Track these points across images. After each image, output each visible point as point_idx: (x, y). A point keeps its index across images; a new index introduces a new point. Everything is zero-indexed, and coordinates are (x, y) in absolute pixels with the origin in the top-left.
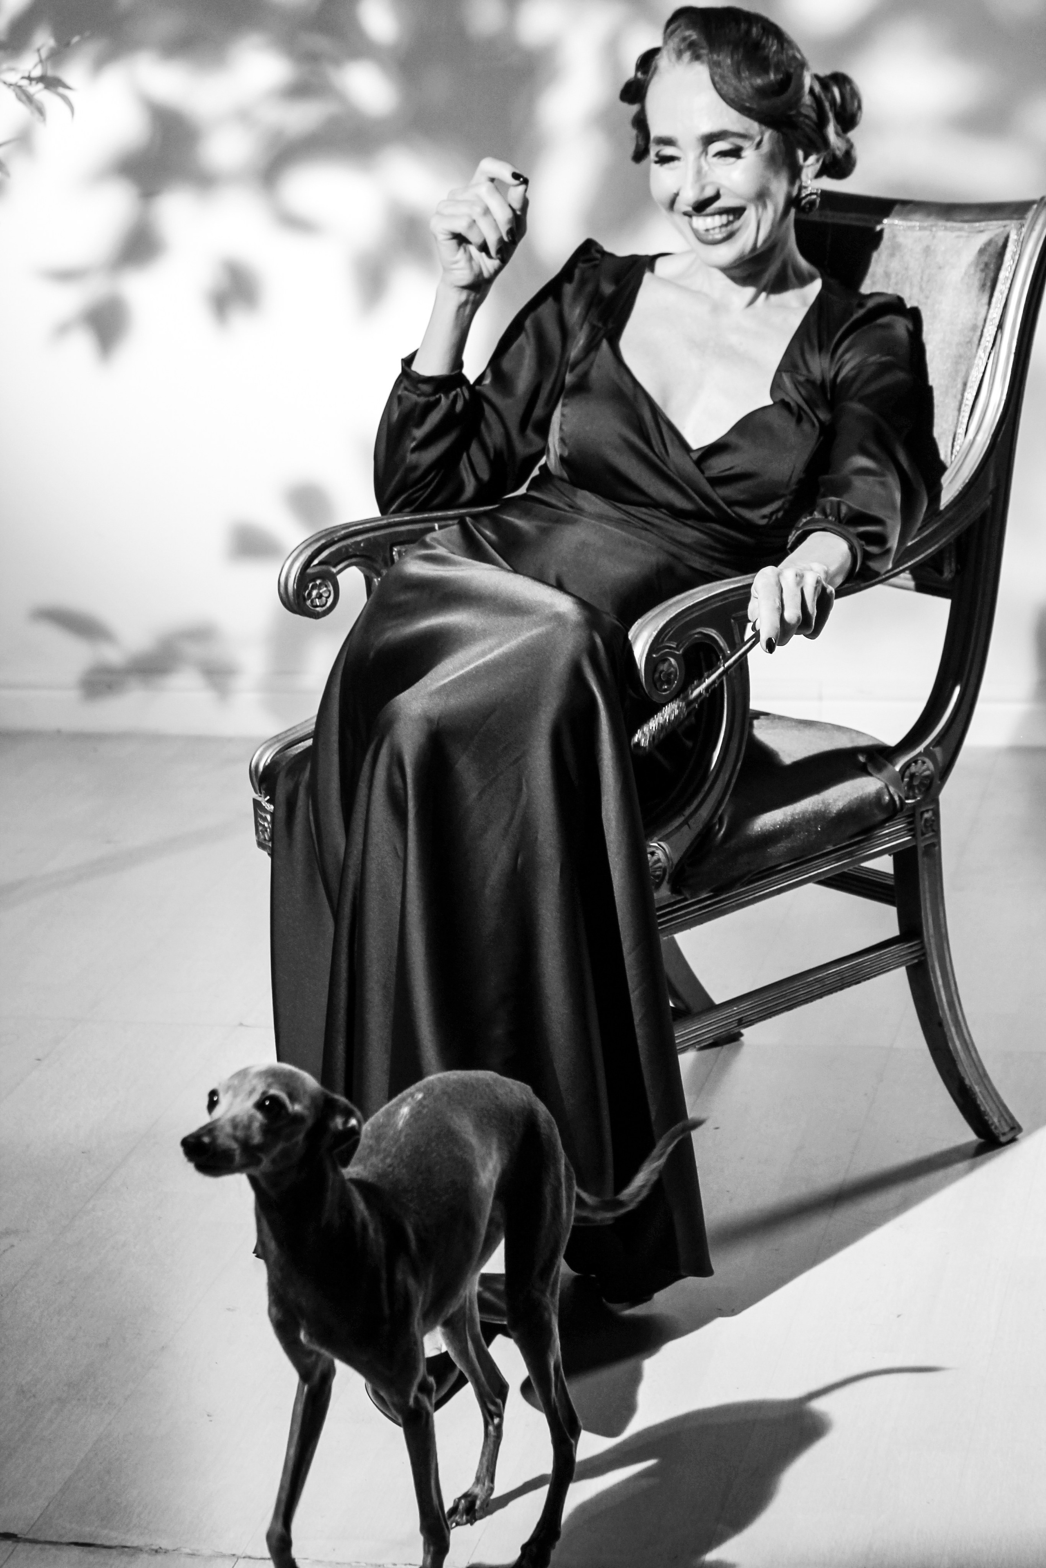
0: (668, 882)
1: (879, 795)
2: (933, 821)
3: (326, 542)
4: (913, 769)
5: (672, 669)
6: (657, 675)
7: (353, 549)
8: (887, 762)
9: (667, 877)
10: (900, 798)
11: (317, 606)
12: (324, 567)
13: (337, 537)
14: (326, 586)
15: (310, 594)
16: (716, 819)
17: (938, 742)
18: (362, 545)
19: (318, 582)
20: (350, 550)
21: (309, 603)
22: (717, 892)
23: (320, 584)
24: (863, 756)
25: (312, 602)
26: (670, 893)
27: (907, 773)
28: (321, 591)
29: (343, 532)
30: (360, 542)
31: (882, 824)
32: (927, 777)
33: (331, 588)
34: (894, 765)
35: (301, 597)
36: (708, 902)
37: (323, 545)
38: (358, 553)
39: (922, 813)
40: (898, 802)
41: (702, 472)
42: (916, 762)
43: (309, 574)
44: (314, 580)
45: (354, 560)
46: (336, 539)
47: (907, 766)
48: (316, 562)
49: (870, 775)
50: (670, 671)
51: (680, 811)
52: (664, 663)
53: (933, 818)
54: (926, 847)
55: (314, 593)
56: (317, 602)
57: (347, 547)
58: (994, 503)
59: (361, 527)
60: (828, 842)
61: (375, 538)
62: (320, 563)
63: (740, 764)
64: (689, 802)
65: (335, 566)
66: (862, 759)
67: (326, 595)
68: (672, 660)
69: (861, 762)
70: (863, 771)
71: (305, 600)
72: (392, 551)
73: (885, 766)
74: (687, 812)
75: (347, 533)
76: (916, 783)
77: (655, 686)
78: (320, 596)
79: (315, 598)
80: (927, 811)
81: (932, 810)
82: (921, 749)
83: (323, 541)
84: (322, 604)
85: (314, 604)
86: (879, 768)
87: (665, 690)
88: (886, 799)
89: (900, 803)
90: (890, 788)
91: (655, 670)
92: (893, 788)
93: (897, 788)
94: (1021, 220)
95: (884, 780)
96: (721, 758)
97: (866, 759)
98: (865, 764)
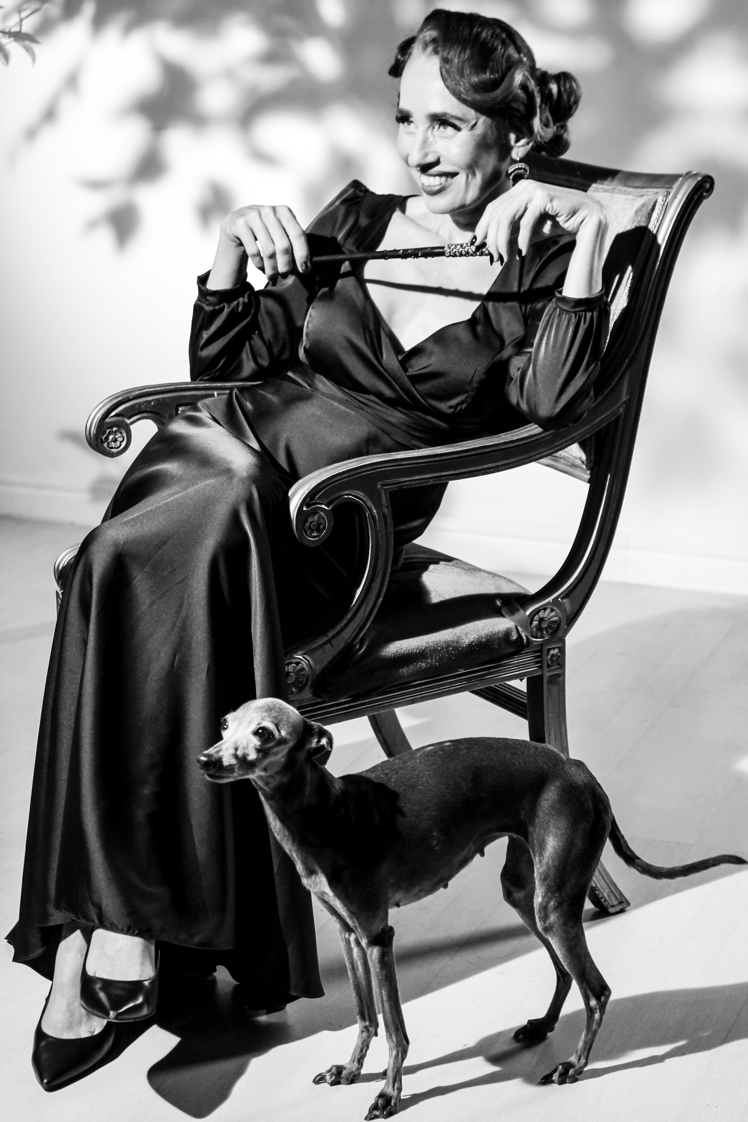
0: (310, 688)
1: (507, 633)
2: (559, 657)
3: (122, 399)
4: (541, 614)
5: (322, 521)
6: (308, 524)
7: (145, 407)
8: (519, 607)
9: (309, 684)
10: (527, 636)
11: (112, 448)
12: (120, 418)
13: (132, 396)
14: (121, 433)
15: (107, 438)
16: (358, 640)
17: (567, 595)
18: (152, 404)
19: (114, 429)
20: (143, 407)
21: (105, 445)
22: (355, 698)
23: (116, 431)
24: (499, 601)
25: (108, 444)
26: (311, 696)
27: (536, 617)
28: (116, 437)
29: (137, 393)
30: (151, 401)
31: (511, 656)
32: (555, 622)
33: (125, 435)
34: (525, 611)
35: (99, 440)
36: (347, 705)
37: (119, 401)
38: (149, 410)
39: (549, 650)
40: (525, 639)
41: (406, 370)
42: (545, 609)
43: (107, 423)
44: (111, 427)
45: (145, 415)
46: (131, 397)
47: (537, 612)
48: (113, 414)
49: (503, 616)
50: (320, 522)
51: (324, 633)
52: (315, 516)
53: (559, 654)
54: (550, 676)
55: (111, 437)
56: (113, 444)
57: (140, 404)
58: (627, 411)
59: (152, 389)
60: (461, 667)
61: (164, 399)
62: (116, 415)
63: (381, 599)
64: (333, 627)
65: (129, 418)
66: (498, 603)
67: (120, 439)
68: (323, 514)
69: (497, 605)
70: (498, 613)
71: (102, 442)
72: (177, 410)
73: (518, 610)
74: (331, 634)
75: (140, 393)
76: (544, 625)
77: (306, 532)
78: (115, 440)
79: (112, 441)
80: (554, 648)
81: (559, 648)
82: (550, 599)
83: (120, 398)
84: (116, 446)
85: (110, 446)
86: (512, 612)
87: (314, 537)
88: (514, 636)
89: (526, 641)
90: (519, 628)
91: (306, 521)
92: (520, 627)
93: (525, 628)
94: (668, 190)
95: (513, 620)
96: (363, 595)
97: (502, 604)
98: (500, 608)
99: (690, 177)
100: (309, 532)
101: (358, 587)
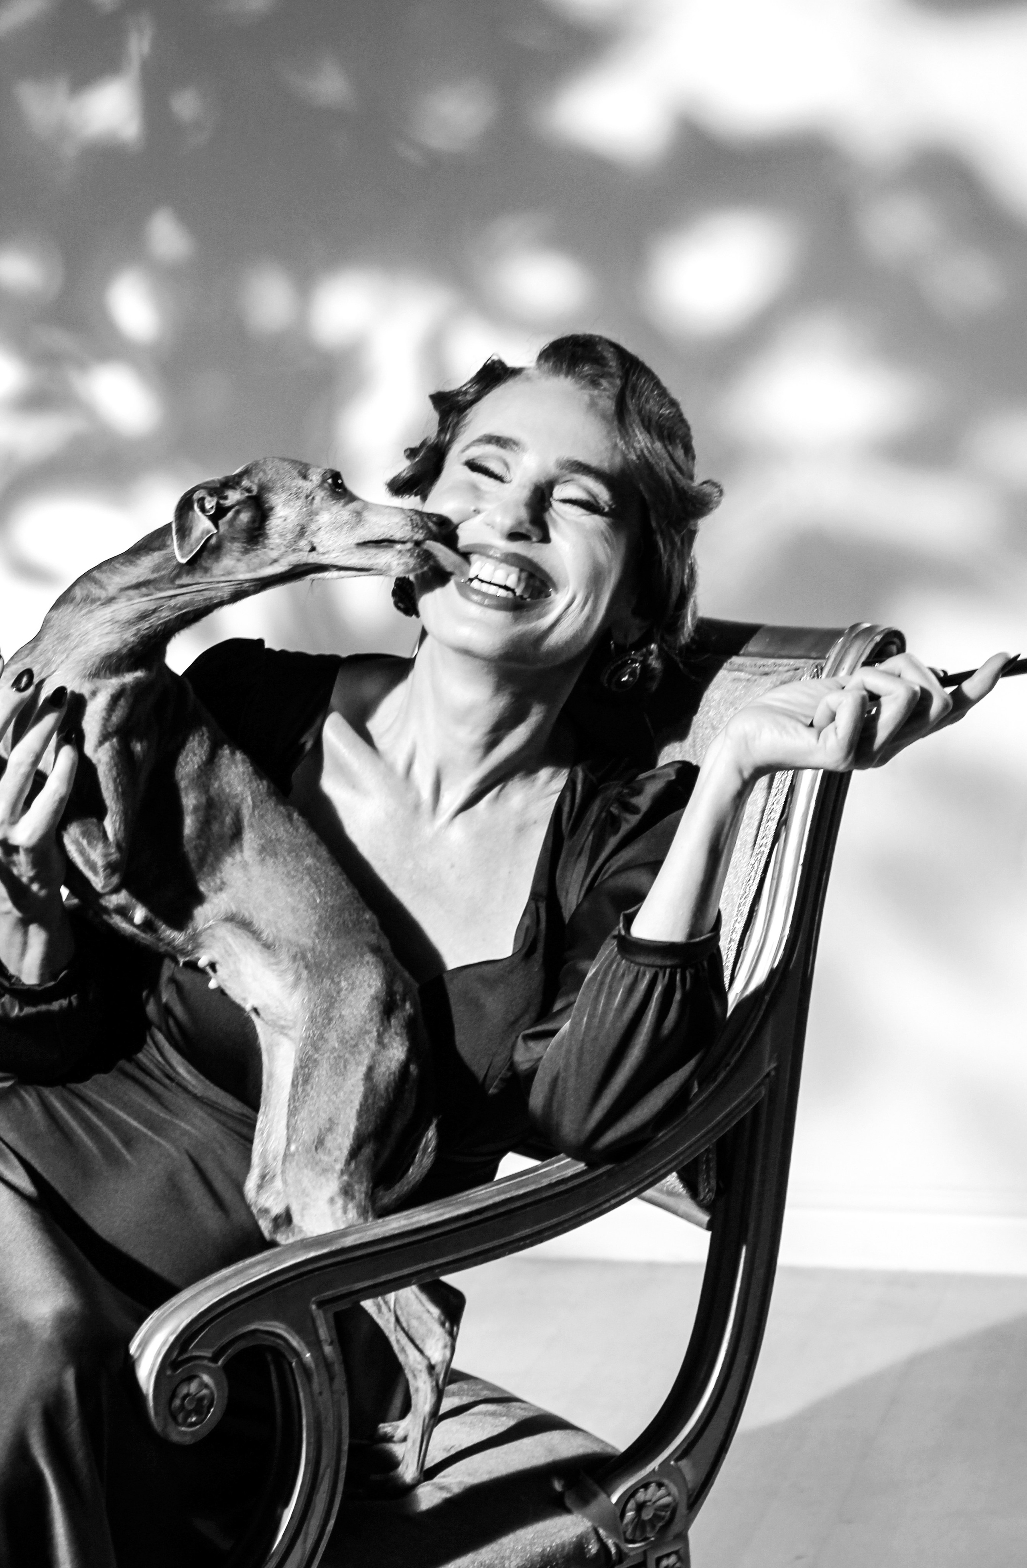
1: (580, 1545)
4: (641, 1496)
5: (205, 1391)
6: (177, 1402)
8: (597, 1488)
10: (617, 1546)
17: (685, 1452)
24: (558, 1483)
27: (631, 1504)
32: (665, 1507)
34: (609, 1496)
39: (659, 1560)
40: (613, 1550)
42: (646, 1486)
47: (631, 1494)
49: (568, 1511)
50: (201, 1395)
52: (189, 1384)
58: (773, 1094)
63: (332, 1522)
66: (558, 1486)
68: (206, 1378)
69: (554, 1490)
70: (558, 1506)
73: (595, 1495)
76: (647, 1515)
77: (175, 1418)
80: (668, 1556)
81: (676, 1553)
82: (655, 1465)
86: (584, 1499)
87: (193, 1425)
88: (593, 1548)
89: (616, 1553)
90: (601, 1531)
91: (173, 1396)
92: (605, 1529)
93: (614, 1530)
94: (818, 661)
95: (591, 1518)
96: (296, 1519)
97: (564, 1486)
98: (561, 1495)
99: (857, 635)
100: (180, 1418)
101: (286, 1504)
